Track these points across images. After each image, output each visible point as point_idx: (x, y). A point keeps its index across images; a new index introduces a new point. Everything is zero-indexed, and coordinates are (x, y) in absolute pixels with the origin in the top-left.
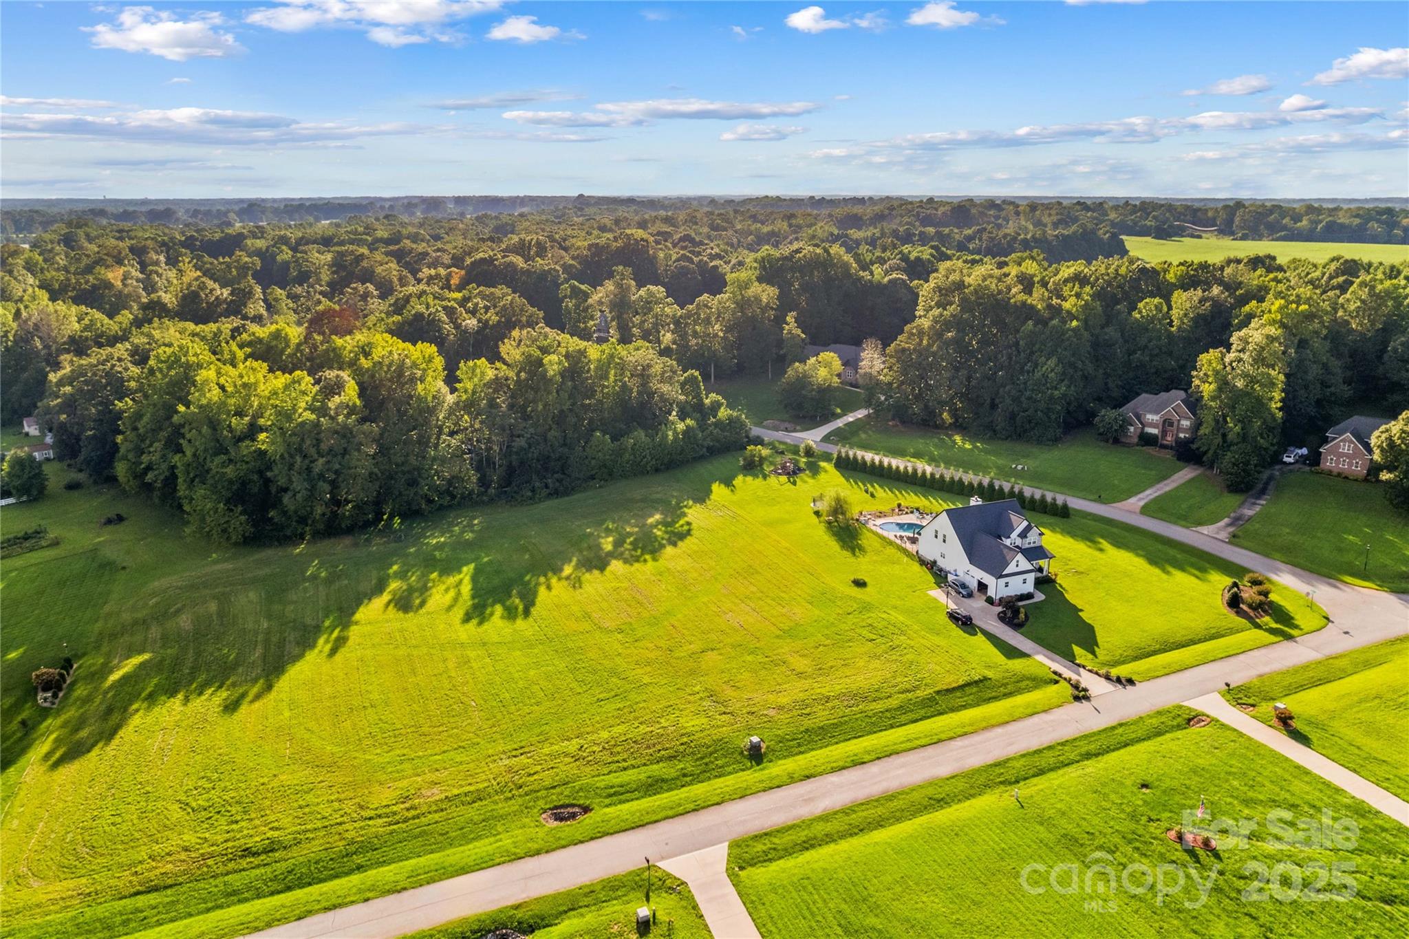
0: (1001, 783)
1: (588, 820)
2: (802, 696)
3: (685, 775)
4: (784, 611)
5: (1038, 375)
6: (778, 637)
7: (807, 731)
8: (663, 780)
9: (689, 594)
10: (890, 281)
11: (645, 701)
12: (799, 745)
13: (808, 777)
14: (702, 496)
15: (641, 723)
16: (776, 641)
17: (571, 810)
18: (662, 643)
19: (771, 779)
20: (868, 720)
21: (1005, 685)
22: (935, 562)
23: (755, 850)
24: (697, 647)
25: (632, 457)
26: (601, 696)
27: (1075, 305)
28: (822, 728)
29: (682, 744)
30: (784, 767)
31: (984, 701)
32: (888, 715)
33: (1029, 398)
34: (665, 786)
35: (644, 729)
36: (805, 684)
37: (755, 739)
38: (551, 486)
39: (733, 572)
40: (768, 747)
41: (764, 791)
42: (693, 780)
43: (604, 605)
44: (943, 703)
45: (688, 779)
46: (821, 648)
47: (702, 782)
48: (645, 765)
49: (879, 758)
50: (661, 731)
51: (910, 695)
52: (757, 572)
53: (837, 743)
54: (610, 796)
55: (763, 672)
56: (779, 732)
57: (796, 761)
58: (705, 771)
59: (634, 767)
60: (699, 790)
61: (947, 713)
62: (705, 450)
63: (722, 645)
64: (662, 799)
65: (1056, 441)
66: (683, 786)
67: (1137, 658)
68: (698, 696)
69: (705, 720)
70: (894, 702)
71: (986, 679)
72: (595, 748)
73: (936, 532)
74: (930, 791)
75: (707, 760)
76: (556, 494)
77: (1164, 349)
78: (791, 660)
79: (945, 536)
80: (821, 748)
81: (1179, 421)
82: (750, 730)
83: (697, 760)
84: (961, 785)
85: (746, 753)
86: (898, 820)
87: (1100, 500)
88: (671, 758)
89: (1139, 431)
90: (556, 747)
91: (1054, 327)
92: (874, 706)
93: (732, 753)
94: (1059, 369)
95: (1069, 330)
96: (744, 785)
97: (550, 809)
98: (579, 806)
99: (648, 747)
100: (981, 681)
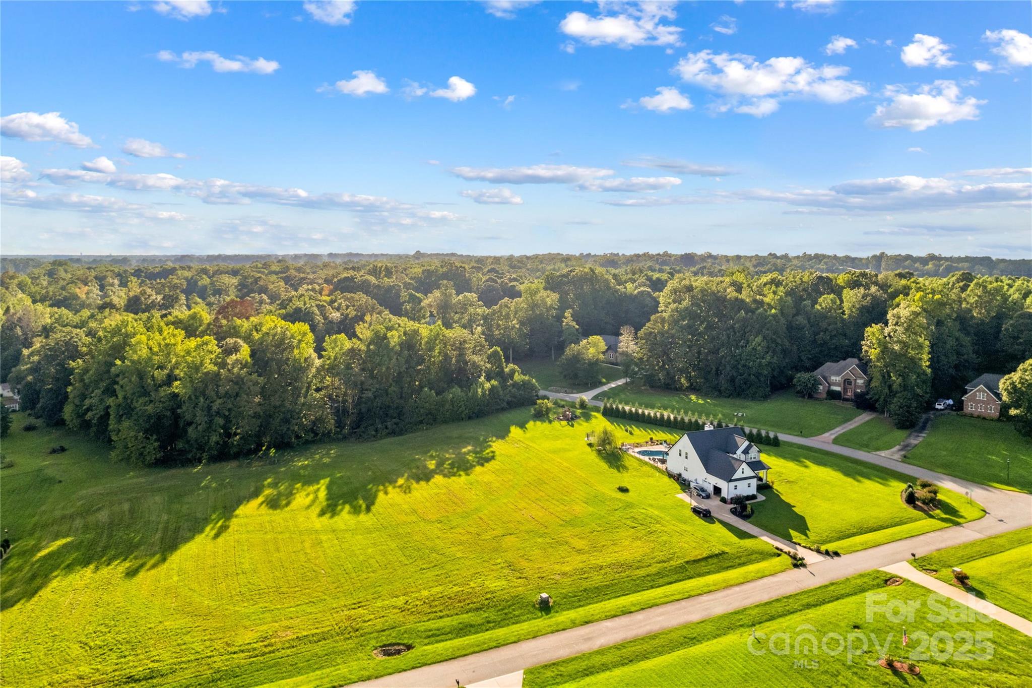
0: (741, 626)
1: (410, 654)
2: (581, 565)
3: (488, 622)
4: (565, 508)
5: (749, 348)
6: (561, 525)
7: (585, 590)
8: (471, 626)
9: (493, 497)
10: (639, 293)
11: (458, 570)
12: (579, 601)
13: (587, 623)
14: (503, 434)
15: (454, 585)
16: (560, 528)
17: (397, 648)
18: (472, 530)
19: (557, 624)
20: (633, 582)
21: (740, 557)
22: (680, 475)
23: (546, 676)
24: (499, 532)
25: (451, 407)
26: (424, 566)
27: (773, 299)
28: (597, 588)
29: (487, 599)
30: (568, 616)
31: (724, 569)
32: (649, 578)
33: (744, 366)
34: (473, 630)
35: (456, 589)
36: (584, 557)
37: (544, 595)
38: (389, 426)
39: (526, 483)
40: (554, 602)
41: (552, 633)
42: (495, 626)
43: (428, 504)
44: (691, 570)
45: (491, 625)
46: (595, 533)
47: (502, 627)
48: (457, 614)
49: (643, 609)
50: (470, 590)
51: (665, 565)
52: (545, 483)
53: (609, 599)
54: (429, 637)
55: (550, 550)
56: (564, 591)
57: (577, 612)
58: (504, 619)
59: (448, 616)
60: (500, 633)
61: (695, 577)
62: (505, 403)
63: (518, 531)
64: (470, 639)
65: (765, 397)
66: (487, 630)
67: (840, 539)
68: (499, 566)
69: (504, 583)
70: (653, 569)
71: (724, 553)
72: (418, 603)
73: (680, 451)
74: (685, 632)
75: (506, 611)
76: (393, 433)
77: (840, 331)
78: (572, 541)
79: (687, 453)
80: (597, 603)
81: (855, 380)
82: (541, 589)
83: (499, 611)
84: (709, 627)
85: (537, 606)
86: (660, 654)
87: (801, 434)
88: (477, 609)
89: (827, 389)
90: (387, 602)
91: (759, 314)
92: (637, 572)
93: (527, 606)
94: (764, 344)
95: (769, 315)
96: (536, 628)
97: (380, 647)
98: (403, 645)
99: (460, 602)
100: (720, 554)
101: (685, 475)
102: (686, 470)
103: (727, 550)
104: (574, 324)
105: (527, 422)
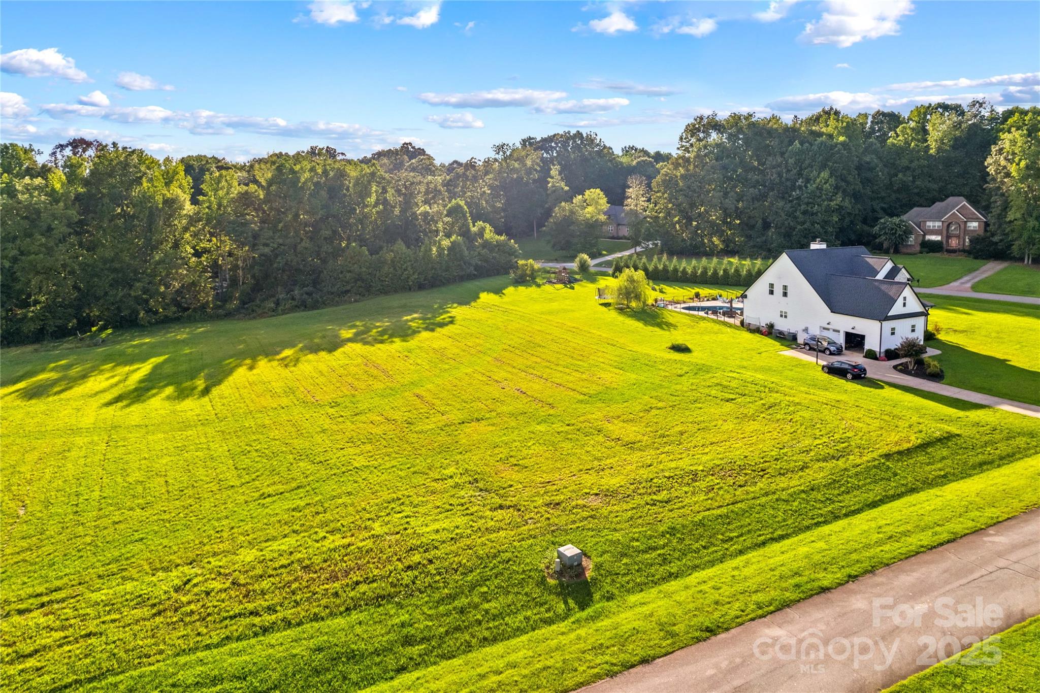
2: (645, 473)
3: (408, 641)
4: (584, 376)
5: (812, 187)
6: (581, 402)
7: (672, 531)
8: (353, 657)
9: (447, 367)
11: (349, 494)
12: (665, 561)
13: (711, 631)
15: (331, 532)
16: (578, 405)
18: (397, 415)
19: (623, 641)
20: (783, 506)
22: (771, 326)
24: (455, 416)
25: (392, 270)
26: (270, 490)
28: (701, 524)
29: (409, 568)
30: (646, 609)
31: (974, 467)
32: (820, 496)
35: (332, 542)
36: (648, 456)
37: (570, 550)
38: (297, 297)
39: (507, 347)
40: (598, 567)
41: (611, 675)
42: (428, 653)
43: (322, 380)
44: (906, 472)
45: (416, 650)
46: (654, 412)
47: (450, 656)
48: (316, 618)
49: (852, 578)
50: (369, 544)
51: (841, 464)
52: (540, 346)
53: (741, 552)
55: (567, 445)
56: (617, 536)
57: (668, 595)
58: (458, 629)
59: (288, 624)
61: (922, 489)
63: (494, 414)
66: (401, 670)
68: (450, 482)
69: (460, 521)
70: (818, 474)
71: (953, 435)
72: (217, 585)
73: (772, 285)
75: (462, 601)
76: (303, 306)
77: (926, 170)
78: (610, 427)
79: (785, 287)
80: (712, 563)
81: (966, 222)
82: (557, 534)
83: (440, 601)
85: (552, 582)
88: (379, 599)
89: (920, 240)
90: (129, 586)
91: (822, 143)
92: (783, 482)
93: (521, 583)
94: (832, 181)
95: (836, 144)
96: (556, 661)
99: (334, 578)
100: (948, 438)
101: (782, 325)
102: (784, 315)
103: (954, 430)
104: (563, 184)
105: (506, 287)
